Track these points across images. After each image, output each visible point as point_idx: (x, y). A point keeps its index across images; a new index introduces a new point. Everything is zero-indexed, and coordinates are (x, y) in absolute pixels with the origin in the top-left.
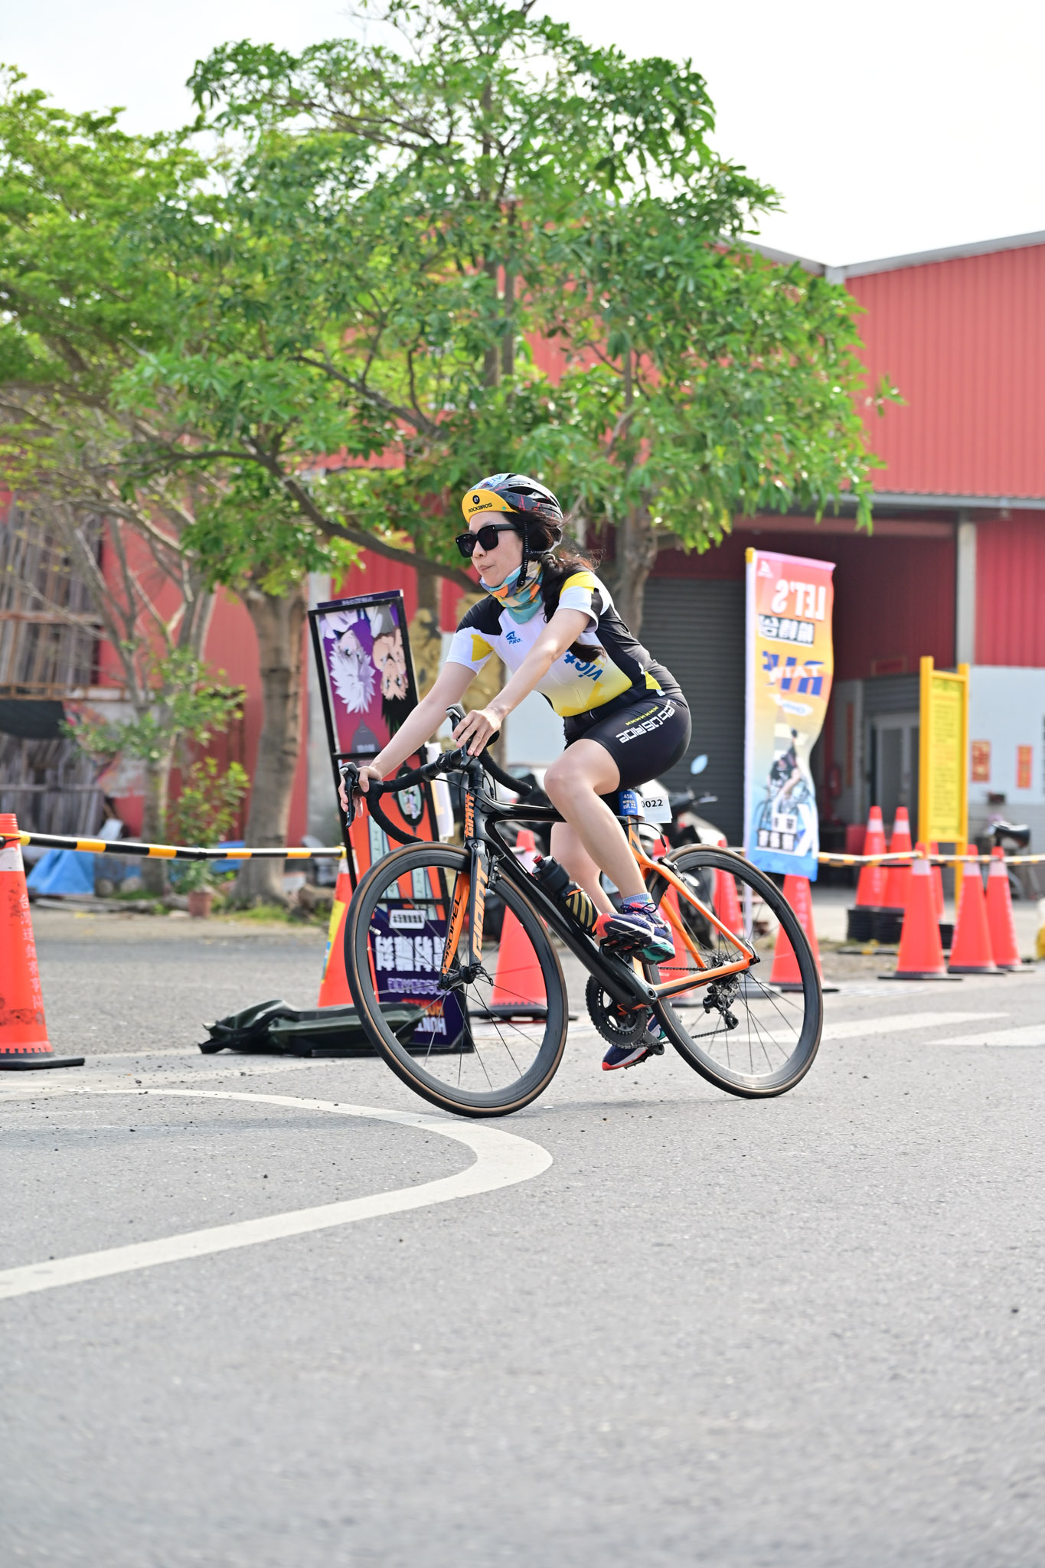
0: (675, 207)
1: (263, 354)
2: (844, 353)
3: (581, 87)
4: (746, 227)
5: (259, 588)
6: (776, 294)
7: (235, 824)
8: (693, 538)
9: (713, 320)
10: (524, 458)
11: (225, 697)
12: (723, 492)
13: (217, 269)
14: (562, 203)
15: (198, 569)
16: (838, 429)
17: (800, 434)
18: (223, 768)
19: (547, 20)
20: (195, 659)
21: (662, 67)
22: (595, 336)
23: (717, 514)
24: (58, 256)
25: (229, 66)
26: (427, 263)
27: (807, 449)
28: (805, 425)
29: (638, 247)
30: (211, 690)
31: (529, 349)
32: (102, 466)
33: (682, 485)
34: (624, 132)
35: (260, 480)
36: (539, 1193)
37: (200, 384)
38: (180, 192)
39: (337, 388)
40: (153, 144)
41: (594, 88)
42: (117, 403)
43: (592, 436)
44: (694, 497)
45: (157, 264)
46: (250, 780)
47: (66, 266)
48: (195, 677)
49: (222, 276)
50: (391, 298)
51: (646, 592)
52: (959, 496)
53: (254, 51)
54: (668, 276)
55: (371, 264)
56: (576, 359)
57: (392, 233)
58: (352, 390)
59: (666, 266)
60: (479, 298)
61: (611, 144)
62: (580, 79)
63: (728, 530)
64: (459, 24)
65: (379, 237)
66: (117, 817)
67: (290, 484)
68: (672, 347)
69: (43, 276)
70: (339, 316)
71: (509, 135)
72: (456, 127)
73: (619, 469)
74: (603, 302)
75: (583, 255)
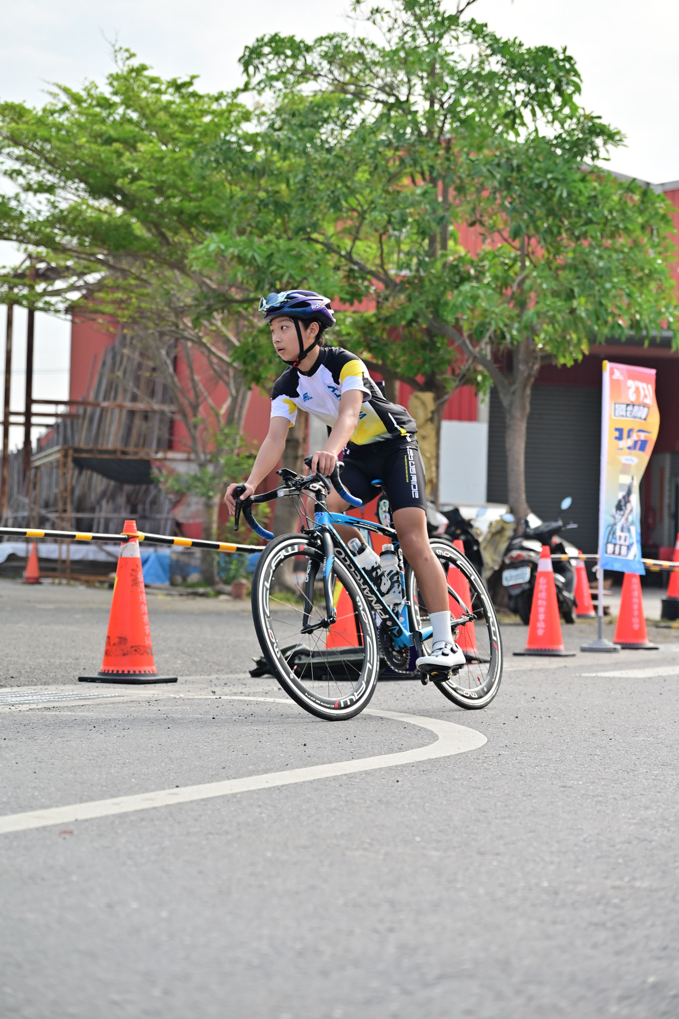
0: (555, 142)
1: (285, 236)
2: (664, 238)
3: (495, 65)
4: (601, 156)
6: (621, 199)
9: (579, 215)
10: (454, 305)
12: (584, 327)
13: (256, 180)
14: (481, 139)
15: (241, 375)
16: (660, 288)
17: (635, 290)
19: (473, 21)
20: (238, 433)
21: (547, 52)
22: (501, 226)
23: (579, 341)
24: (156, 171)
25: (266, 50)
26: (393, 178)
27: (639, 300)
28: (638, 284)
29: (531, 168)
30: (247, 453)
31: (458, 235)
32: (180, 307)
33: (558, 322)
34: (522, 94)
36: (481, 757)
37: (245, 255)
38: (233, 130)
39: (333, 258)
40: (217, 99)
41: (503, 64)
42: (191, 266)
43: (498, 290)
44: (565, 330)
45: (218, 176)
46: (272, 512)
47: (160, 177)
48: (237, 445)
49: (260, 185)
50: (369, 200)
53: (282, 40)
54: (550, 187)
55: (356, 178)
56: (488, 241)
57: (370, 157)
58: (343, 260)
59: (549, 180)
60: (426, 201)
61: (514, 102)
62: (493, 59)
63: (587, 353)
64: (416, 24)
65: (362, 160)
66: (183, 535)
68: (551, 233)
69: (147, 184)
70: (335, 212)
71: (447, 95)
72: (412, 90)
73: (516, 312)
74: (507, 204)
75: (495, 173)
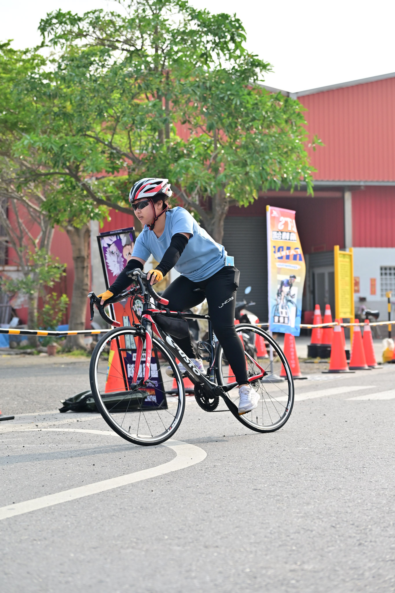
0: (231, 72)
1: (71, 134)
2: (299, 127)
3: (193, 26)
4: (259, 79)
5: (71, 225)
6: (272, 105)
7: (64, 318)
8: (243, 201)
9: (247, 115)
10: (175, 172)
11: (59, 268)
12: (254, 182)
13: (52, 100)
14: (187, 71)
15: (47, 219)
16: (298, 156)
17: (283, 159)
18: (60, 296)
20: (47, 254)
21: (225, 17)
22: (201, 123)
23: (251, 191)
25: (54, 21)
26: (134, 96)
27: (286, 165)
28: (285, 156)
29: (217, 88)
30: (53, 266)
31: (176, 129)
32: (9, 179)
33: (238, 181)
34: (211, 43)
35: (71, 182)
36: (204, 469)
37: (46, 146)
38: (36, 71)
39: (101, 146)
40: (25, 53)
41: (198, 25)
42: (14, 154)
43: (201, 162)
44: (242, 184)
45: (27, 99)
46: (70, 300)
48: (47, 261)
49: (54, 103)
50: (120, 110)
51: (225, 222)
52: (344, 181)
53: (64, 15)
54: (229, 99)
55: (113, 97)
56: (194, 133)
57: (120, 85)
58: (106, 147)
59: (228, 95)
60: (155, 110)
61: (206, 48)
62: (193, 22)
63: (256, 198)
64: (145, 2)
65: (115, 86)
66: (17, 316)
67: (84, 185)
68: (232, 127)
70: (100, 118)
71: (165, 45)
72: (144, 43)
73: (213, 175)
74: (204, 109)
75: (196, 92)
